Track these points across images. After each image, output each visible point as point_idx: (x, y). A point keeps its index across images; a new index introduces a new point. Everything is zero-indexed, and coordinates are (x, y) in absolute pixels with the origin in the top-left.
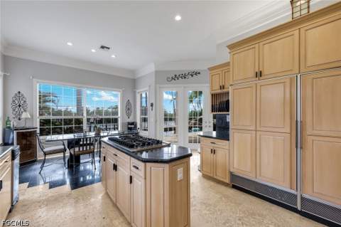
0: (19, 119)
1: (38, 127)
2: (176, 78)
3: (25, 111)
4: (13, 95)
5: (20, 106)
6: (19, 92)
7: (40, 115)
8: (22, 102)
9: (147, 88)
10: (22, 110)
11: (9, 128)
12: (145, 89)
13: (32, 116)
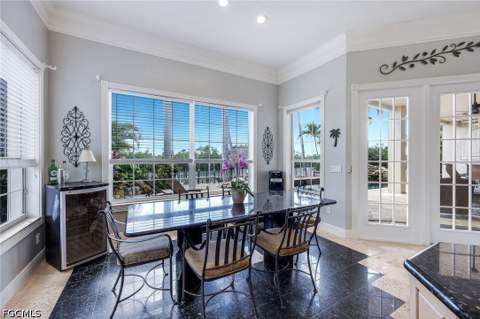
0: (76, 165)
1: (111, 180)
2: (405, 63)
3: (86, 147)
4: (65, 115)
5: (76, 137)
6: (76, 108)
7: (114, 156)
8: (81, 129)
9: (321, 98)
10: (81, 146)
11: (54, 183)
12: (314, 100)
13: (99, 158)
